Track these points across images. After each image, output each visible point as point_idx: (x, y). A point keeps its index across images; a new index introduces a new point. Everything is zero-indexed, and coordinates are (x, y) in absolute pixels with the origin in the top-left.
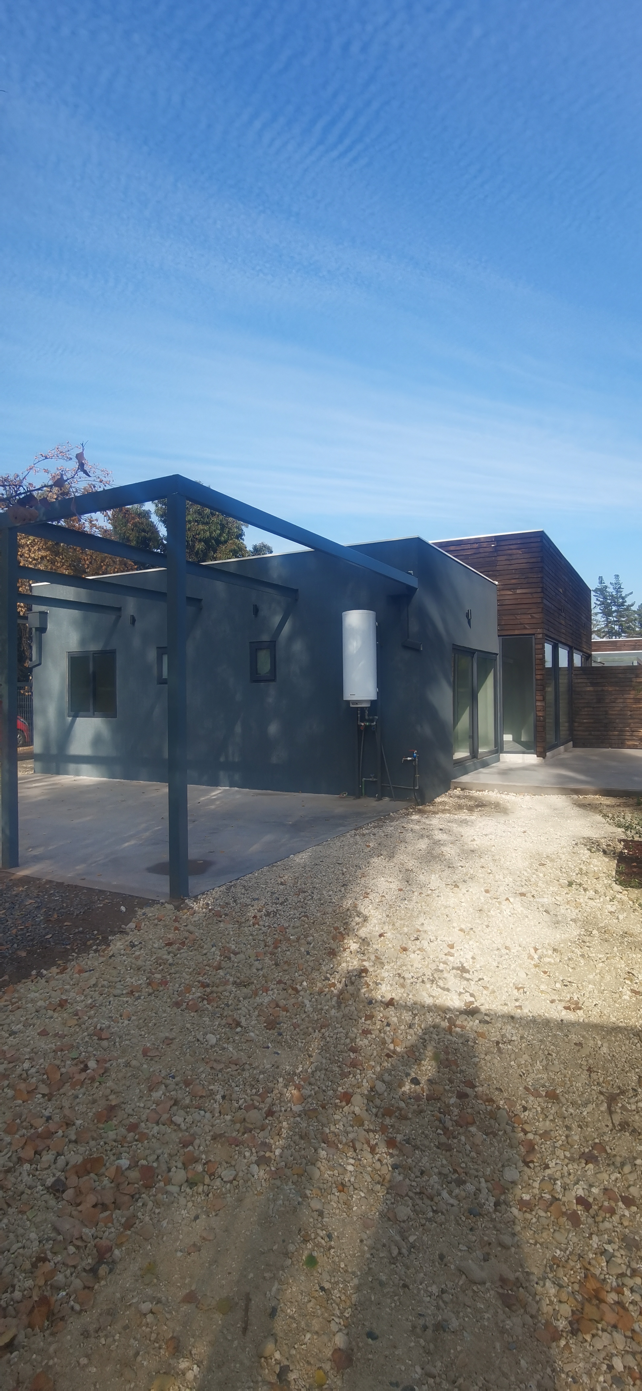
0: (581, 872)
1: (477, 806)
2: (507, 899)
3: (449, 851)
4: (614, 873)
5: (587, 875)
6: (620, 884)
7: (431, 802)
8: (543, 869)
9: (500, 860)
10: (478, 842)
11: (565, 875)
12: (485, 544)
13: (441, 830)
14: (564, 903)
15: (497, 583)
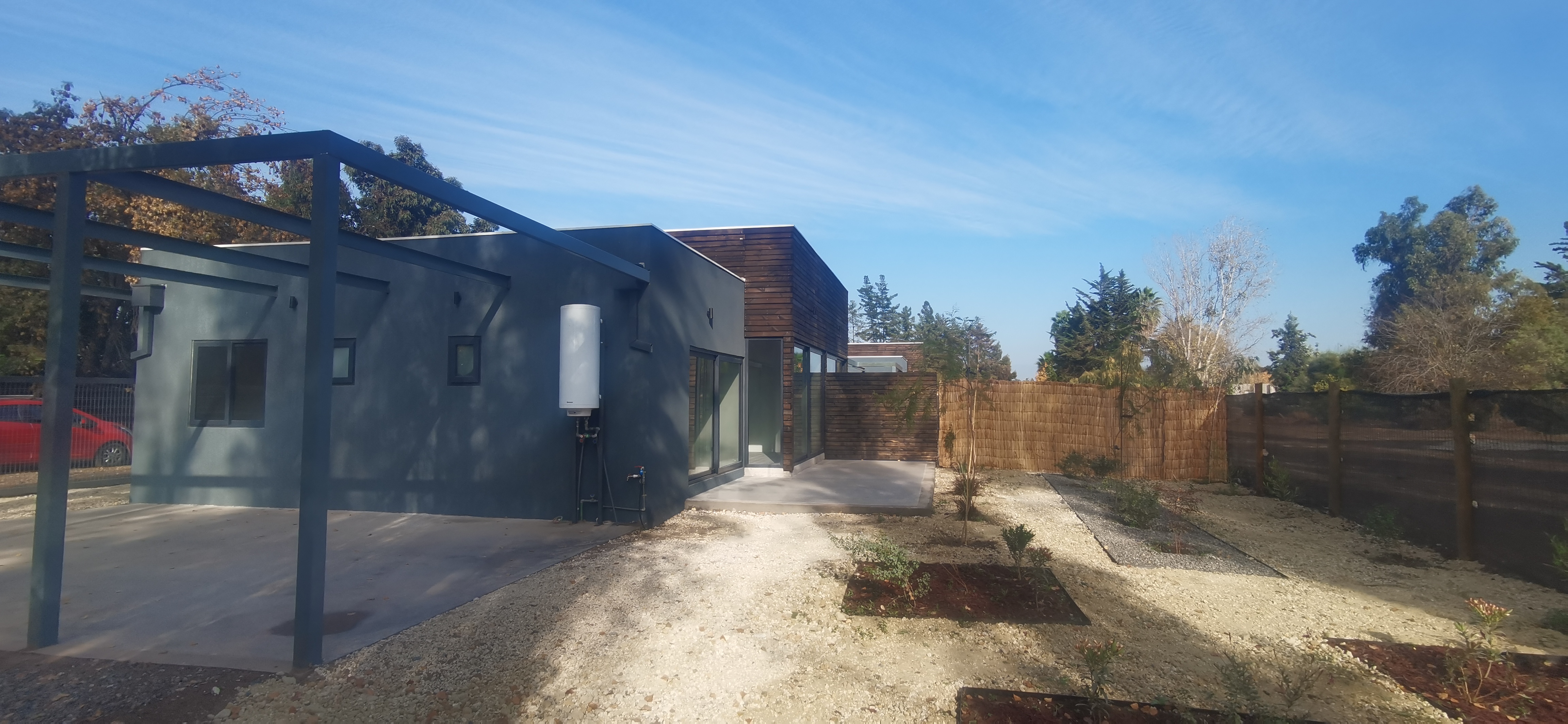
0: (808, 601)
1: (711, 529)
2: (722, 637)
3: (671, 581)
4: (841, 600)
5: (813, 604)
6: (846, 613)
7: (661, 524)
8: (768, 599)
9: (723, 591)
10: (702, 571)
11: (790, 605)
12: (732, 237)
13: (664, 558)
14: (784, 638)
15: (744, 280)
